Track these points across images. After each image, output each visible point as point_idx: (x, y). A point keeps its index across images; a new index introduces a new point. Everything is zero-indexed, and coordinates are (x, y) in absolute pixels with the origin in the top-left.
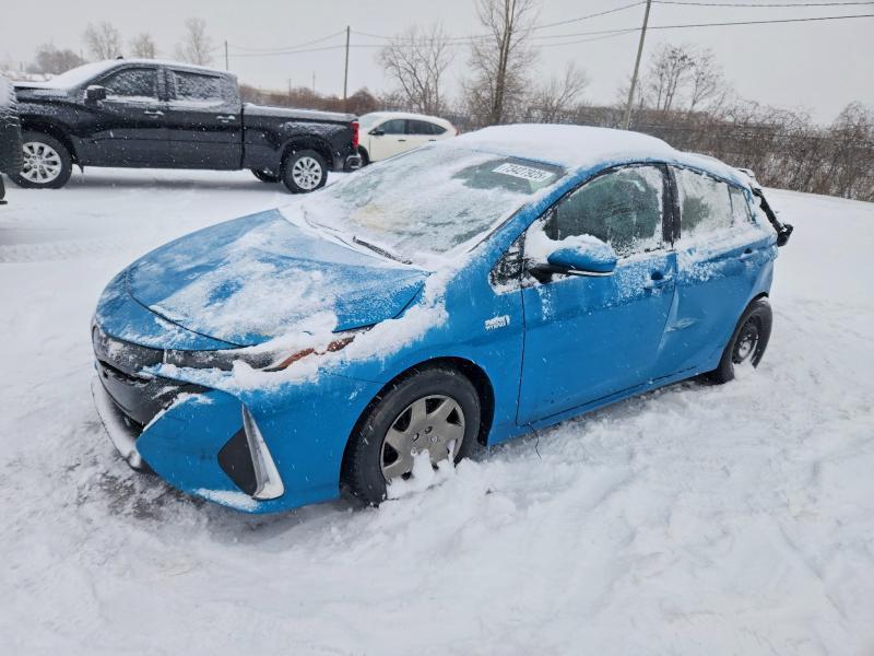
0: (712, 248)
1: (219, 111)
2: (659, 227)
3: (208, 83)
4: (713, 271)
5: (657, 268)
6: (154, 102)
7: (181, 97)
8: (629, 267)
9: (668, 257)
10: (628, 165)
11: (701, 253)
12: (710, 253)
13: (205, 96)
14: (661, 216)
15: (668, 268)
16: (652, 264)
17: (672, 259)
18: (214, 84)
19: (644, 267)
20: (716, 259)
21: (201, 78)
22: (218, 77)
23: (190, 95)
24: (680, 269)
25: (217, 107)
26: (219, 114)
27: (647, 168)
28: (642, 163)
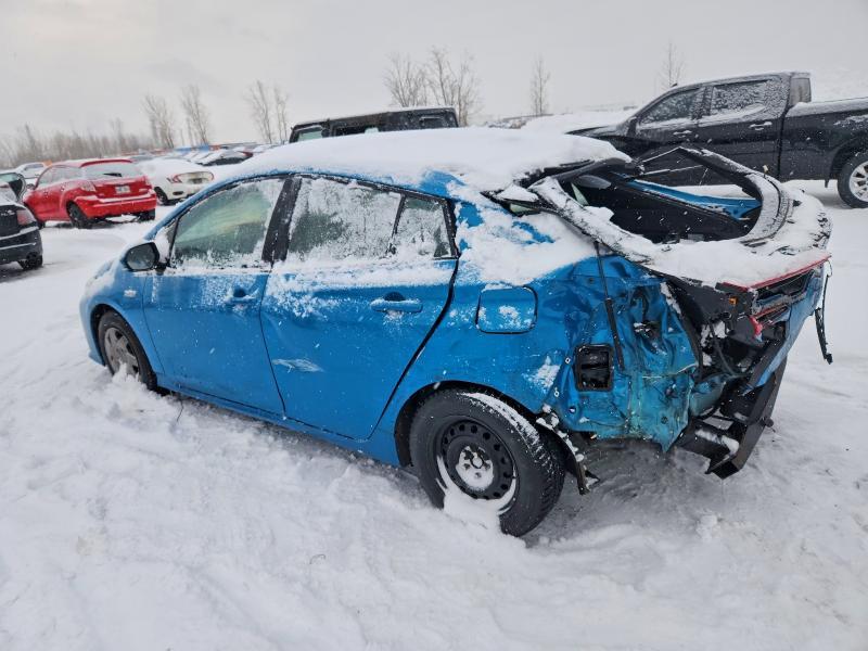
0: (319, 279)
1: (753, 118)
2: (261, 244)
3: (751, 90)
4: (316, 309)
5: (242, 286)
6: (685, 122)
7: (716, 111)
8: (215, 278)
9: (258, 277)
10: (250, 179)
11: (301, 282)
12: (314, 284)
13: (742, 106)
14: (265, 233)
15: (253, 289)
16: (238, 279)
17: (262, 281)
18: (757, 91)
19: (229, 281)
20: (321, 294)
21: (744, 87)
22: (765, 81)
23: (726, 107)
24: (268, 293)
25: (754, 114)
26: (754, 122)
27: (270, 181)
28: (265, 176)
